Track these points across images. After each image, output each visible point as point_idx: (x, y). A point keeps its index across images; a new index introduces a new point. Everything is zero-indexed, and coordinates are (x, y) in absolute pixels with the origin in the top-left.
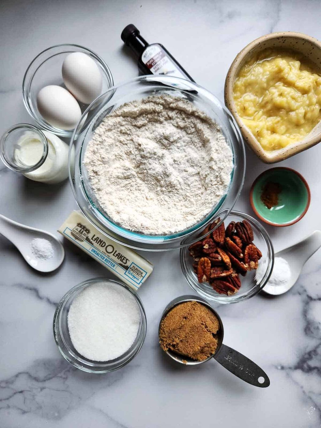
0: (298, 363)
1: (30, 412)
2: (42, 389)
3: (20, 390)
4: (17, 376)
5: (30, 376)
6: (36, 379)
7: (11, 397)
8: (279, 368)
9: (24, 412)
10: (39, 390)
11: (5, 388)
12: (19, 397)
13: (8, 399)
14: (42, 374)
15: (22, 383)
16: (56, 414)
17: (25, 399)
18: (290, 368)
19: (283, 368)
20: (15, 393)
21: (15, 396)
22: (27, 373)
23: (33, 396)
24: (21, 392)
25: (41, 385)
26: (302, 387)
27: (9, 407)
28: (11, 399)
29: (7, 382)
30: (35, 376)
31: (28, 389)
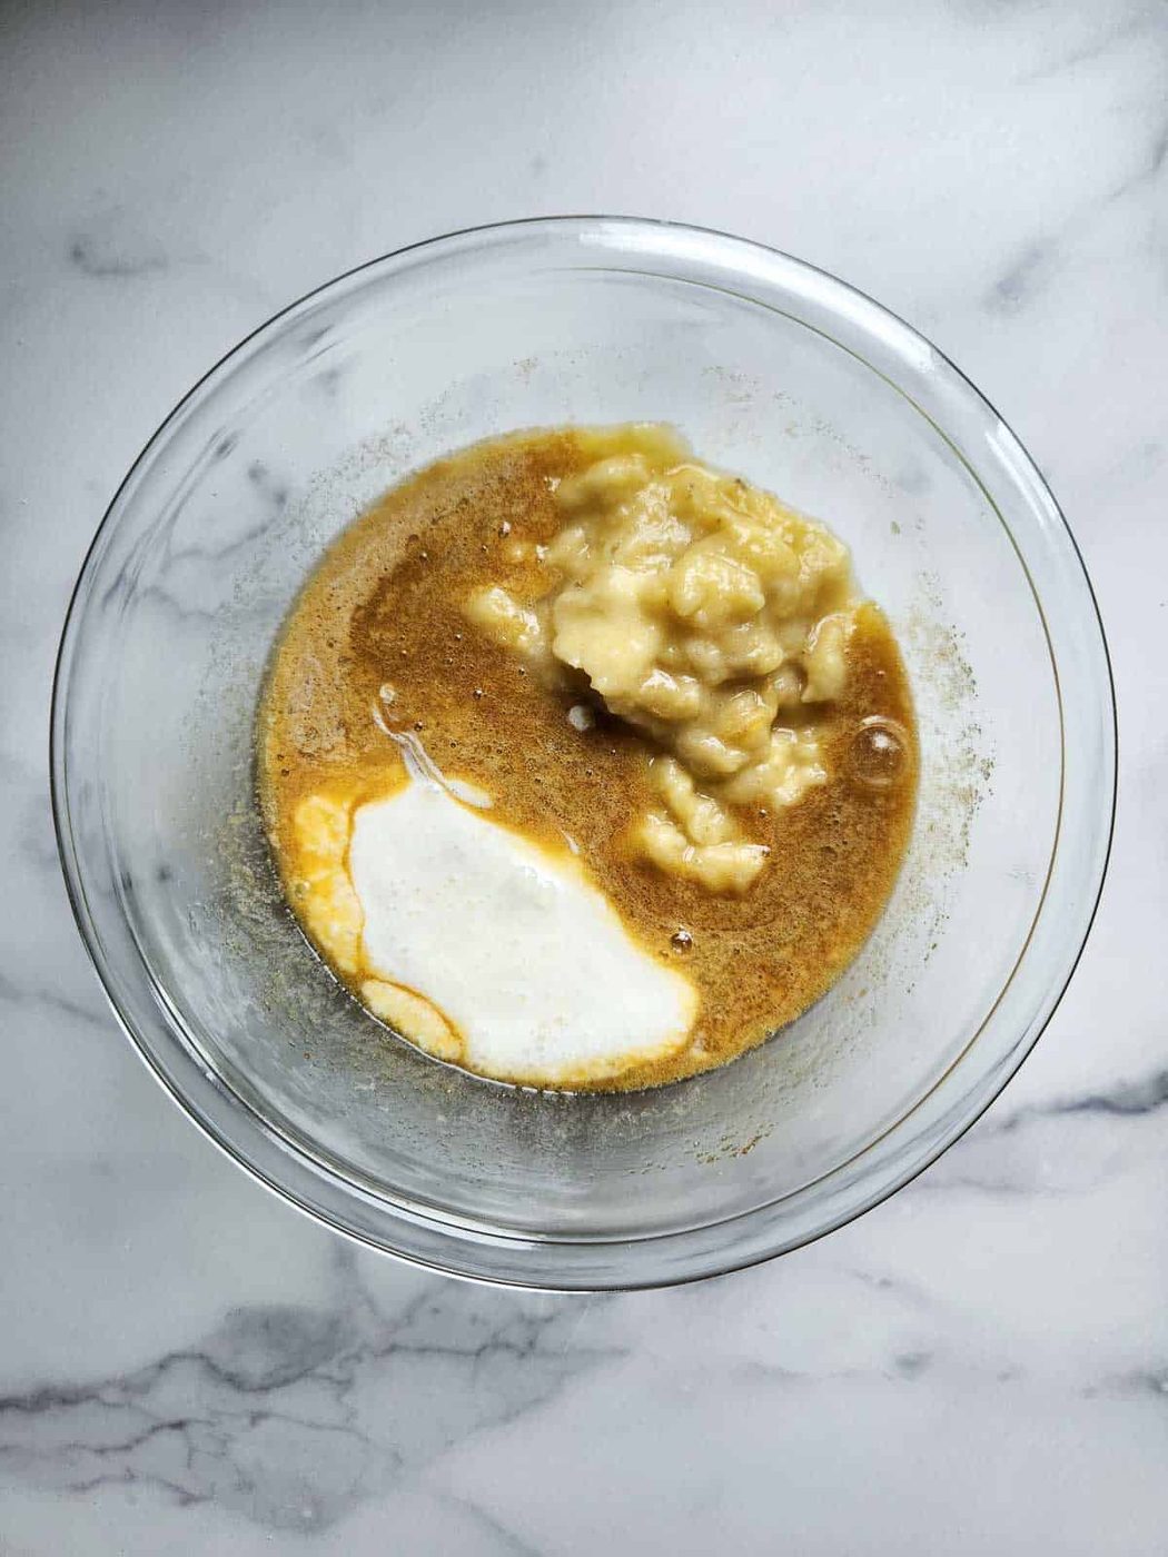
1: (211, 1498)
2: (257, 1418)
3: (174, 1419)
4: (162, 1366)
5: (212, 1368)
6: (235, 1381)
7: (138, 1441)
9: (187, 1499)
10: (246, 1421)
11: (115, 1406)
12: (170, 1442)
13: (127, 1448)
14: (255, 1364)
15: (181, 1394)
16: (308, 1513)
17: (192, 1451)
20: (155, 1429)
21: (153, 1438)
22: (201, 1357)
23: (224, 1443)
24: (179, 1425)
25: (251, 1402)
27: (130, 1477)
28: (137, 1449)
29: (126, 1386)
30: (232, 1368)
31: (203, 1415)
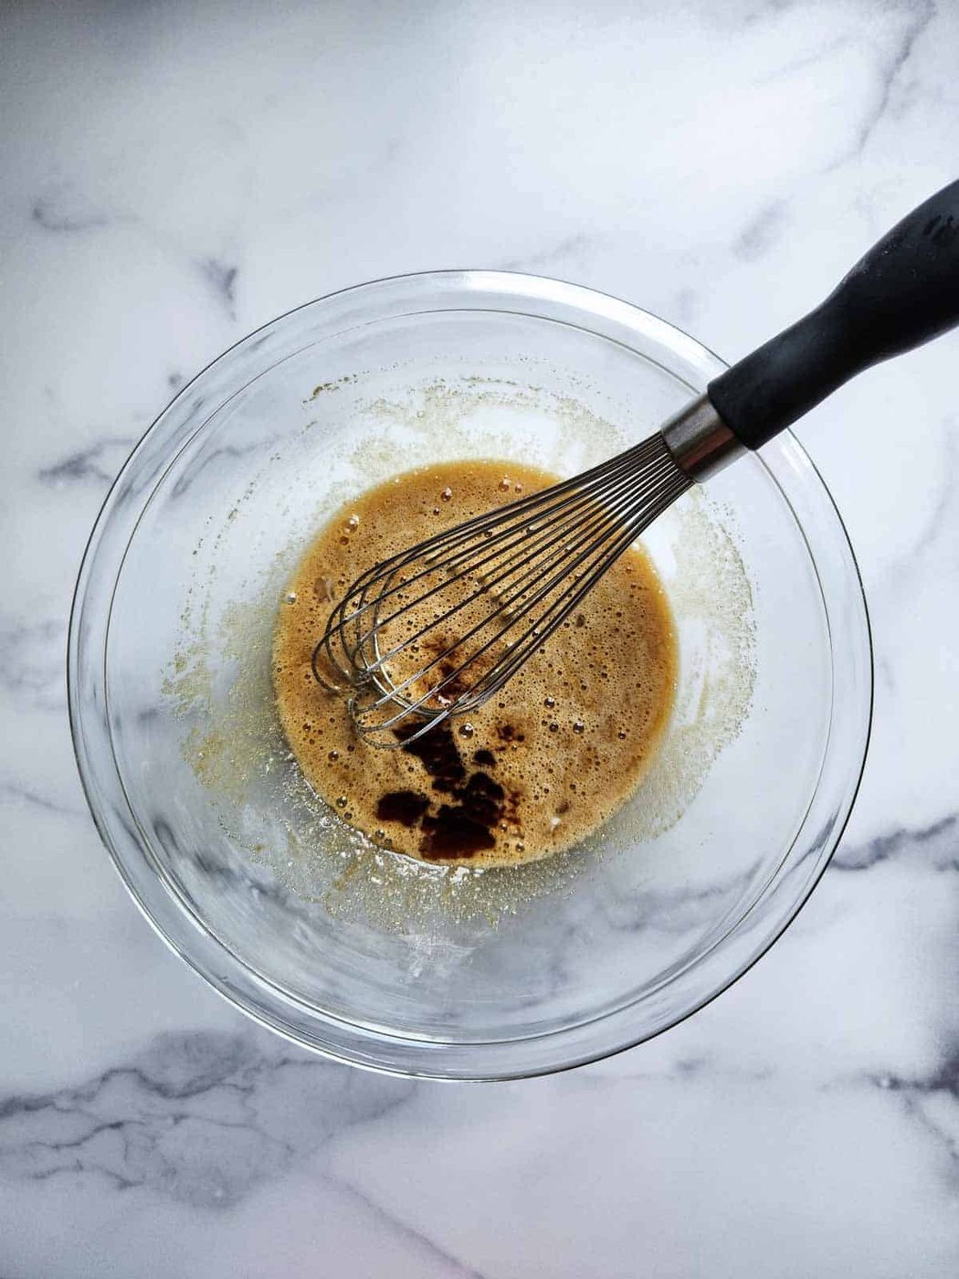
0: (943, 1072)
1: (141, 1183)
2: (178, 1118)
3: (113, 1122)
4: (105, 1078)
5: (143, 1080)
6: (162, 1090)
7: (86, 1139)
8: (885, 1083)
9: (124, 1184)
10: (170, 1121)
11: (68, 1111)
12: (111, 1139)
13: (77, 1144)
14: (177, 1075)
15: (120, 1100)
16: (219, 1194)
17: (128, 1145)
18: (918, 1085)
19: (895, 1084)
20: (98, 1129)
21: (98, 1136)
22: (135, 1071)
23: (153, 1139)
24: (117, 1125)
25: (174, 1106)
26: (951, 1142)
27: (79, 1167)
28: (85, 1144)
29: (76, 1096)
30: (158, 1079)
31: (137, 1117)
